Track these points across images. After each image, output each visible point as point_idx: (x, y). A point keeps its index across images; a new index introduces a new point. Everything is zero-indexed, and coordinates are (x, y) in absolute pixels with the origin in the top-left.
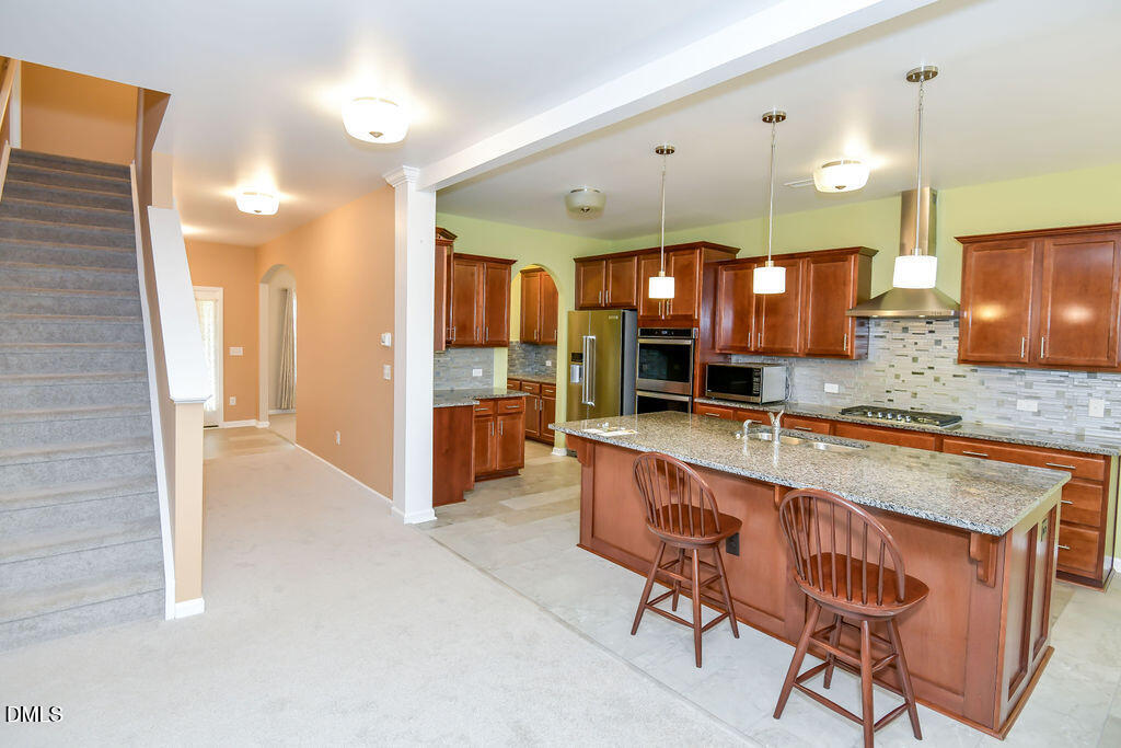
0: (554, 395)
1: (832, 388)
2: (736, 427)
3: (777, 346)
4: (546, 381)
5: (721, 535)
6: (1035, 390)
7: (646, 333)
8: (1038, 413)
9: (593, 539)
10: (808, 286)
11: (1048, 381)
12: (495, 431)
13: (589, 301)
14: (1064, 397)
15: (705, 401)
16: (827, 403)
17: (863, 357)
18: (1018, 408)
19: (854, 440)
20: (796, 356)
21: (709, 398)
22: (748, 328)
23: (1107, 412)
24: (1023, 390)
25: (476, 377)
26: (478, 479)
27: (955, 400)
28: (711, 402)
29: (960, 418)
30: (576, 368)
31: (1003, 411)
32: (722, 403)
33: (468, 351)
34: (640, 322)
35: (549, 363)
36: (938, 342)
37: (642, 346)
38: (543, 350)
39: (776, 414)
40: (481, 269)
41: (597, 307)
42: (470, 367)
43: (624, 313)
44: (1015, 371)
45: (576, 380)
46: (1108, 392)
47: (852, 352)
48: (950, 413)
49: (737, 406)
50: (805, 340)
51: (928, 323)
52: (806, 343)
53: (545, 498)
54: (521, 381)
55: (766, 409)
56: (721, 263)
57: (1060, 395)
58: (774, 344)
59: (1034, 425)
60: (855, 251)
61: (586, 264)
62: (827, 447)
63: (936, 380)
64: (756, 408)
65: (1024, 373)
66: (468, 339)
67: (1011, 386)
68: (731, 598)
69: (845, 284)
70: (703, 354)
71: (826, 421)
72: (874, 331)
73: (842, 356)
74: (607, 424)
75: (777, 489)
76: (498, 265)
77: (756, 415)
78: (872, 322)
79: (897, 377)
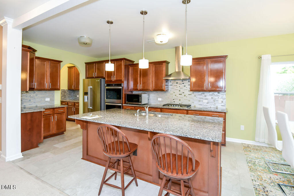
0: (79, 106)
1: (160, 99)
2: (135, 112)
3: (145, 88)
4: (76, 102)
5: (131, 152)
6: (207, 97)
7: (108, 85)
8: (208, 103)
9: (88, 156)
10: (153, 72)
11: (210, 95)
12: (53, 120)
13: (90, 76)
14: (213, 99)
15: (126, 105)
16: (159, 103)
17: (167, 91)
18: (203, 102)
19: (168, 113)
20: (151, 91)
21: (127, 104)
22: (138, 83)
23: (222, 102)
24: (204, 97)
25: (47, 101)
26: (45, 138)
27: (189, 101)
28: (127, 105)
29: (190, 105)
30: (86, 97)
31: (200, 103)
32: (131, 105)
33: (43, 92)
34: (106, 82)
35: (78, 96)
36: (185, 86)
37: (107, 90)
38: (76, 92)
39: (147, 107)
40: (48, 63)
41: (93, 78)
42: (45, 98)
43: (101, 80)
44: (202, 93)
45: (86, 101)
46: (222, 97)
47: (165, 89)
48: (188, 104)
49: (135, 106)
50: (153, 86)
51: (182, 81)
52: (153, 87)
53: (73, 141)
54: (68, 102)
55: (143, 106)
56: (129, 65)
57: (212, 98)
58: (145, 87)
59: (207, 106)
60: (165, 62)
61: (89, 65)
62: (161, 116)
63: (185, 96)
64: (140, 106)
65: (204, 93)
66: (42, 88)
67: (201, 97)
68: (134, 171)
69: (162, 71)
70: (125, 91)
71: (159, 108)
72: (170, 84)
73: (162, 90)
74: (91, 114)
75: (149, 133)
76: (55, 62)
77: (140, 108)
78: (169, 81)
79: (176, 95)
